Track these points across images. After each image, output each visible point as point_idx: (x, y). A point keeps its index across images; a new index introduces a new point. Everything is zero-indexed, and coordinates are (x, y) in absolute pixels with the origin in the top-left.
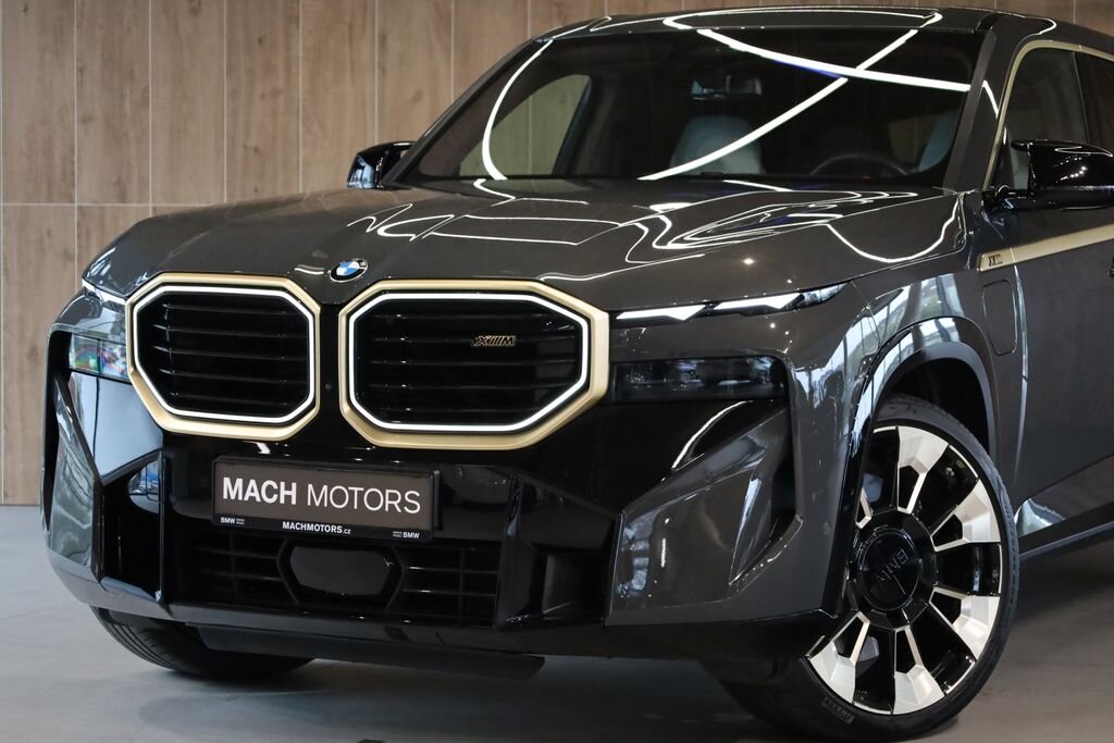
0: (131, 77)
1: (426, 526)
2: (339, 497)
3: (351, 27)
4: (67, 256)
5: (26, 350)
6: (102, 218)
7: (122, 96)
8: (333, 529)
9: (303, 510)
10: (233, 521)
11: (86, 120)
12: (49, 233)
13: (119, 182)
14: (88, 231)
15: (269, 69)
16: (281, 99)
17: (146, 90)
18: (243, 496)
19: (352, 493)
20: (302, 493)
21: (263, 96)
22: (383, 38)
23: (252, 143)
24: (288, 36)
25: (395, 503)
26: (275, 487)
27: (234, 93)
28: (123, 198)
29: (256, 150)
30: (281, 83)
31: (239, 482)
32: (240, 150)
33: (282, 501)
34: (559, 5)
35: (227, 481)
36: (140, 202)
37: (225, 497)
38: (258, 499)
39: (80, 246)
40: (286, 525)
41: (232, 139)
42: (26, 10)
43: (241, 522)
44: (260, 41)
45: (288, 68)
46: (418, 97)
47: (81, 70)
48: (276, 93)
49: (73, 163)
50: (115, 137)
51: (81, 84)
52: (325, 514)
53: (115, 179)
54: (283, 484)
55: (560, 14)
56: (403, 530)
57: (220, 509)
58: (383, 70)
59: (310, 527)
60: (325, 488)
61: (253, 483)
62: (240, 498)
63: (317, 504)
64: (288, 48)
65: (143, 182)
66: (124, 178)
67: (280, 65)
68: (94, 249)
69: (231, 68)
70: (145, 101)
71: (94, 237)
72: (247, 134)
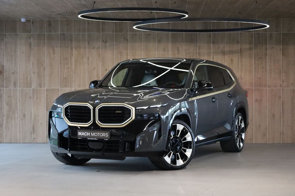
0: (42, 65)
1: (109, 138)
2: (96, 134)
3: (82, 56)
4: (30, 98)
5: (23, 115)
6: (37, 90)
7: (41, 69)
8: (95, 139)
9: (91, 137)
11: (34, 73)
12: (27, 93)
13: (40, 84)
15: (67, 64)
17: (45, 67)
19: (98, 134)
20: (90, 134)
22: (88, 58)
24: (71, 58)
27: (61, 68)
28: (41, 87)
29: (65, 78)
30: (70, 66)
31: (81, 133)
32: (62, 78)
34: (120, 52)
35: (79, 132)
36: (44, 88)
37: (79, 135)
39: (33, 96)
40: (88, 139)
41: (61, 76)
42: (23, 53)
43: (81, 138)
44: (66, 58)
46: (95, 68)
47: (33, 64)
48: (69, 68)
49: (31, 81)
50: (39, 76)
51: (33, 66)
52: (94, 137)
53: (39, 83)
56: (105, 139)
57: (78, 137)
58: (88, 64)
59: (92, 139)
60: (94, 133)
61: (83, 133)
63: (93, 135)
64: (71, 60)
65: (44, 84)
66: (41, 83)
67: (70, 63)
68: (35, 96)
69: (60, 64)
70: (45, 69)
71: (35, 94)
72: (63, 76)
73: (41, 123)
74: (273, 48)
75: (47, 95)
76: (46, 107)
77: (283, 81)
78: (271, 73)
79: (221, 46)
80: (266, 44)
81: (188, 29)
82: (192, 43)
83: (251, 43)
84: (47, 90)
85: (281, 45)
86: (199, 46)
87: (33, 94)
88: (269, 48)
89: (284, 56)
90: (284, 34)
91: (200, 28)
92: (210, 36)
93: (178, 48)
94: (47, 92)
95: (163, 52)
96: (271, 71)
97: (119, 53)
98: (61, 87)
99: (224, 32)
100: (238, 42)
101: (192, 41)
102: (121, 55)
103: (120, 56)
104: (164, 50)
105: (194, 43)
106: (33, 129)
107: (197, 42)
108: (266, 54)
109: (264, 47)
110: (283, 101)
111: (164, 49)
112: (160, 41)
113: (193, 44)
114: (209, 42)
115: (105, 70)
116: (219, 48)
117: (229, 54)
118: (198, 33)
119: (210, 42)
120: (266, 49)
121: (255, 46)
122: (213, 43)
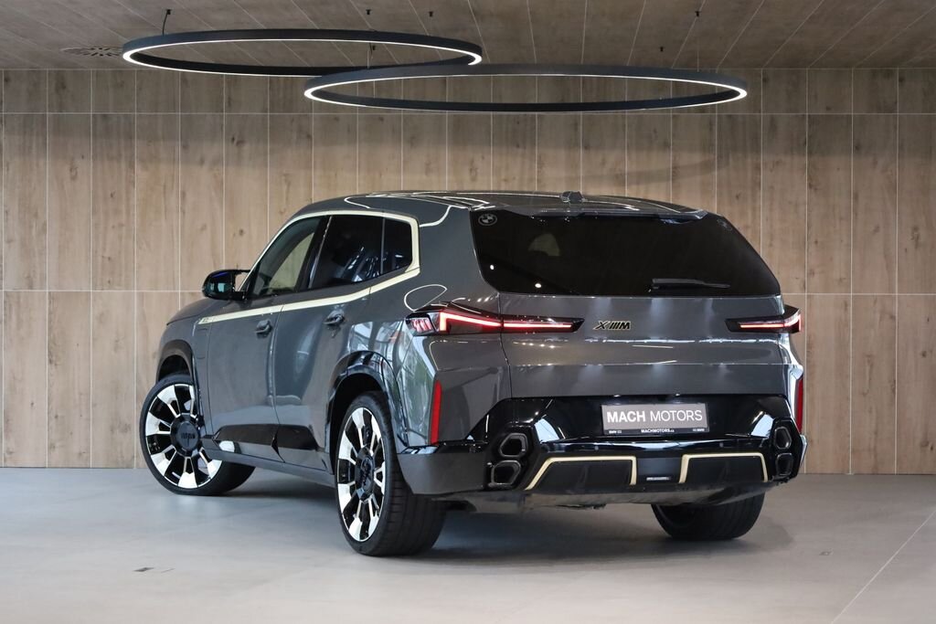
0: (36, 215)
3: (165, 186)
6: (19, 298)
7: (31, 227)
11: (9, 241)
13: (29, 277)
14: (10, 305)
15: (117, 212)
16: (124, 228)
17: (45, 224)
21: (113, 227)
22: (184, 194)
23: (107, 255)
24: (128, 192)
27: (96, 225)
28: (31, 287)
29: (109, 259)
30: (124, 220)
32: (100, 259)
34: (285, 175)
36: (41, 289)
39: (5, 315)
41: (96, 252)
44: (112, 195)
45: (128, 213)
46: (204, 228)
47: (7, 212)
48: (121, 225)
51: (7, 220)
53: (26, 275)
58: (184, 212)
64: (128, 199)
65: (43, 278)
66: (32, 275)
67: (123, 208)
68: (14, 317)
69: (95, 212)
70: (44, 230)
71: (14, 308)
72: (104, 249)
73: (32, 404)
74: (778, 163)
75: (50, 313)
76: (49, 352)
77: (812, 273)
78: (771, 245)
79: (612, 157)
80: (756, 149)
81: (505, 101)
82: (518, 146)
83: (706, 147)
84: (52, 297)
85: (804, 155)
86: (540, 157)
87: (7, 307)
88: (765, 164)
89: (816, 189)
90: (813, 120)
91: (545, 100)
92: (576, 125)
93: (472, 162)
94: (50, 302)
95: (424, 177)
96: (772, 239)
97: (283, 178)
98: (95, 288)
99: (619, 113)
100: (666, 146)
101: (517, 140)
102: (289, 185)
103: (285, 187)
104: (428, 170)
105: (525, 148)
106: (7, 421)
107: (533, 144)
108: (757, 184)
109: (749, 160)
110: (809, 337)
111: (428, 165)
112: (413, 141)
113: (520, 150)
114: (571, 145)
115: (238, 233)
116: (604, 163)
117: (638, 183)
118: (536, 113)
119: (577, 145)
120: (757, 168)
121: (720, 156)
122: (587, 147)
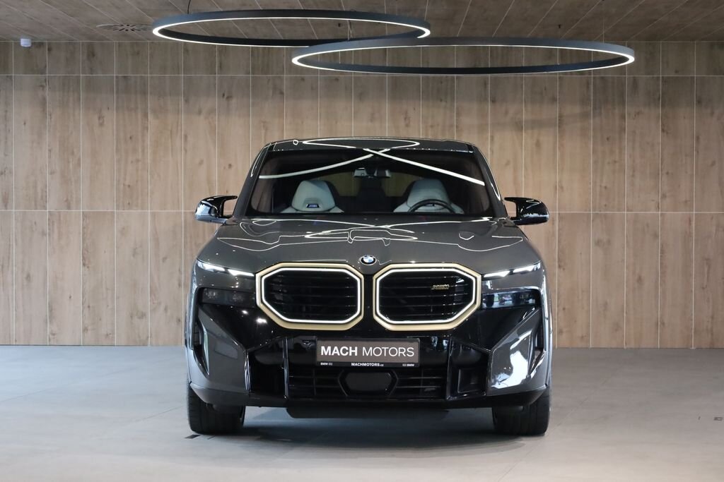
0: (73, 153)
1: (417, 361)
2: (377, 351)
3: (171, 131)
4: (44, 234)
5: (25, 276)
6: (60, 216)
7: (69, 162)
8: (375, 365)
9: (360, 357)
10: (327, 364)
11: (52, 173)
12: (35, 223)
13: (67, 200)
14: (53, 222)
15: (135, 150)
16: (140, 164)
17: (79, 160)
18: (331, 353)
19: (383, 350)
20: (360, 351)
21: (132, 162)
22: (186, 137)
23: (127, 183)
24: (143, 136)
25: (403, 353)
26: (347, 349)
27: (119, 161)
28: (69, 208)
29: (129, 186)
30: (140, 157)
31: (329, 348)
32: (121, 186)
33: (350, 354)
34: (264, 122)
35: (323, 348)
36: (77, 209)
37: (322, 354)
38: (339, 354)
39: (49, 229)
40: (353, 364)
41: (118, 181)
42: (25, 124)
43: (331, 364)
44: (131, 138)
45: (143, 151)
46: (201, 163)
47: (50, 151)
48: (138, 161)
49: (46, 192)
50: (65, 180)
51: (50, 157)
52: (371, 359)
53: (65, 199)
54: (351, 348)
55: (264, 126)
56: (407, 363)
57: (319, 359)
58: (186, 151)
59: (365, 365)
60: (371, 348)
61: (336, 348)
62: (330, 354)
63: (367, 355)
64: (143, 141)
65: (78, 201)
66: (69, 199)
67: (140, 149)
68: (56, 231)
69: (117, 150)
70: (79, 165)
71: (55, 224)
72: (125, 180)
74: (639, 113)
75: (84, 228)
76: (83, 257)
79: (512, 109)
80: (622, 103)
82: (441, 100)
83: (585, 101)
84: (85, 215)
85: (659, 107)
86: (457, 109)
87: (50, 223)
88: (629, 114)
90: (665, 80)
91: (461, 65)
92: (485, 84)
93: (407, 112)
94: (83, 219)
95: (370, 124)
97: (262, 124)
98: (118, 208)
99: (518, 75)
100: (553, 100)
101: (441, 96)
102: (266, 129)
103: (263, 132)
104: (372, 119)
105: (446, 102)
107: (452, 99)
109: (617, 111)
111: (372, 114)
112: (361, 96)
113: (443, 103)
114: (482, 99)
115: (227, 166)
116: (506, 113)
117: (533, 129)
118: (455, 75)
119: (486, 99)
120: (623, 117)
121: (595, 108)
122: (494, 101)
